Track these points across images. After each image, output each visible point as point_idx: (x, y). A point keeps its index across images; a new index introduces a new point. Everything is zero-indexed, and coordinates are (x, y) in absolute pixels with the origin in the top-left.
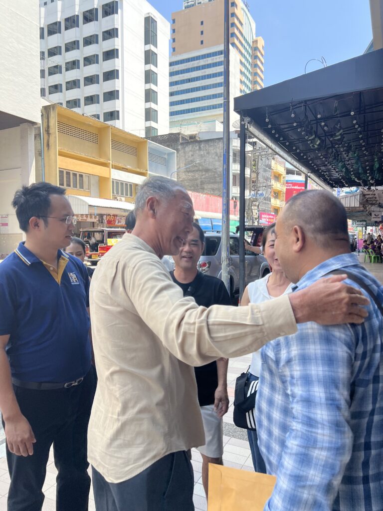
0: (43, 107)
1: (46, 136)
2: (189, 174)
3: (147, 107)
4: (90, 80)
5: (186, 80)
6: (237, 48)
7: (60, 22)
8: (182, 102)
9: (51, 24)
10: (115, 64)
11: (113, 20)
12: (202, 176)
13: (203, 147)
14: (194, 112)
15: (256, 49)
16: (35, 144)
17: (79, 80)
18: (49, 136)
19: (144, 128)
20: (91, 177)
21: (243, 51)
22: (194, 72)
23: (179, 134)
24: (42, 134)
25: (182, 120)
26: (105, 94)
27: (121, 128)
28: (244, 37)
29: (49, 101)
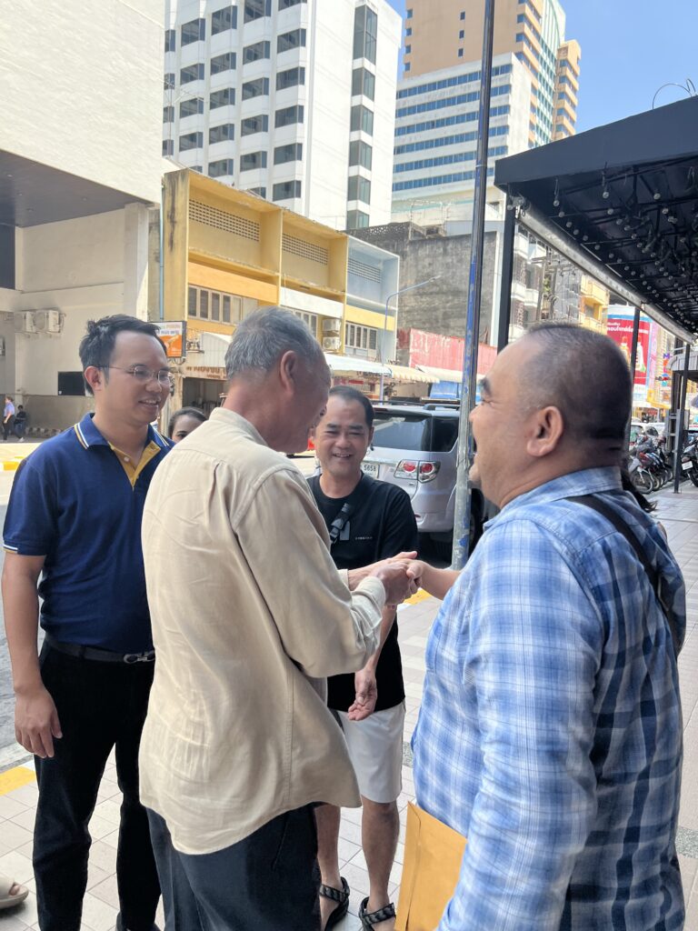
0: (165, 174)
1: (168, 226)
2: (424, 300)
3: (352, 174)
4: (253, 125)
5: (428, 123)
6: (528, 62)
7: (203, 20)
8: (418, 165)
9: (189, 23)
10: (298, 95)
11: (298, 14)
12: (448, 302)
13: (452, 249)
14: (440, 183)
15: (565, 63)
16: (150, 241)
17: (232, 126)
18: (173, 227)
19: (345, 214)
20: (245, 302)
21: (540, 68)
22: (443, 109)
23: (408, 224)
24: (164, 224)
25: (414, 200)
26: (277, 150)
27: (303, 214)
28: (543, 42)
29: (177, 163)
